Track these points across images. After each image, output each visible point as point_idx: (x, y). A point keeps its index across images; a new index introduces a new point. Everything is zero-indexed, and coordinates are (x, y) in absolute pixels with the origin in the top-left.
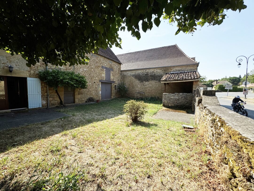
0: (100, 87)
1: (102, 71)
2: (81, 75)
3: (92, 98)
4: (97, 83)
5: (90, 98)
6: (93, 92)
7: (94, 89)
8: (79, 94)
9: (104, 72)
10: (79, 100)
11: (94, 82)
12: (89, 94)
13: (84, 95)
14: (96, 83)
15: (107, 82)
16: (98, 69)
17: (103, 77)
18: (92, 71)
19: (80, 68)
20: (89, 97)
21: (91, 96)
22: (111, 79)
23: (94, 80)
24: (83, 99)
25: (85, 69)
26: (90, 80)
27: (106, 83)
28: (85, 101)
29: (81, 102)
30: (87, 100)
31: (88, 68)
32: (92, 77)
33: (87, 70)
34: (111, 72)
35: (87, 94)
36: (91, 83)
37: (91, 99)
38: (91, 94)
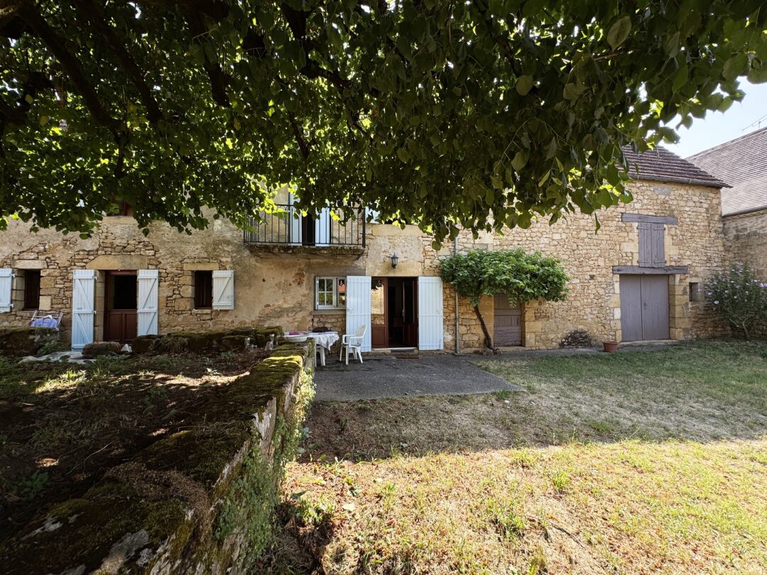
0: (614, 293)
1: (621, 234)
2: (543, 256)
3: (585, 332)
4: (603, 280)
5: (576, 332)
6: (588, 310)
7: (590, 300)
8: (537, 318)
9: (634, 235)
10: (536, 336)
11: (592, 277)
12: (571, 318)
13: (555, 322)
14: (599, 279)
15: (647, 272)
16: (607, 228)
17: (629, 255)
18: (583, 239)
19: (539, 234)
20: (571, 328)
21: (580, 327)
22: (667, 258)
23: (588, 269)
24: (552, 336)
25: (557, 237)
26: (575, 268)
27: (644, 275)
28: (559, 341)
29: (544, 344)
30: (564, 340)
31: (567, 231)
32: (582, 259)
33: (564, 236)
34: (666, 232)
35: (563, 318)
36: (578, 281)
37: (581, 337)
38: (580, 319)
